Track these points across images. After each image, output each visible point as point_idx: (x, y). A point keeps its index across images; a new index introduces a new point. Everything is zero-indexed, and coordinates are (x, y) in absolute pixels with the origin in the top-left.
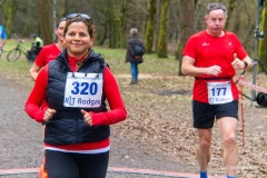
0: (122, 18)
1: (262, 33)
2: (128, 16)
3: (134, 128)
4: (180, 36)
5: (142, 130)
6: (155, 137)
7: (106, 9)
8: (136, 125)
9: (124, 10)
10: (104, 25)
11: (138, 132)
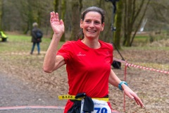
0: (38, 19)
1: (115, 28)
2: (42, 17)
3: (45, 82)
4: (72, 29)
5: (50, 83)
6: (57, 87)
7: (28, 12)
8: (46, 81)
9: (39, 14)
10: (28, 22)
11: (47, 85)
